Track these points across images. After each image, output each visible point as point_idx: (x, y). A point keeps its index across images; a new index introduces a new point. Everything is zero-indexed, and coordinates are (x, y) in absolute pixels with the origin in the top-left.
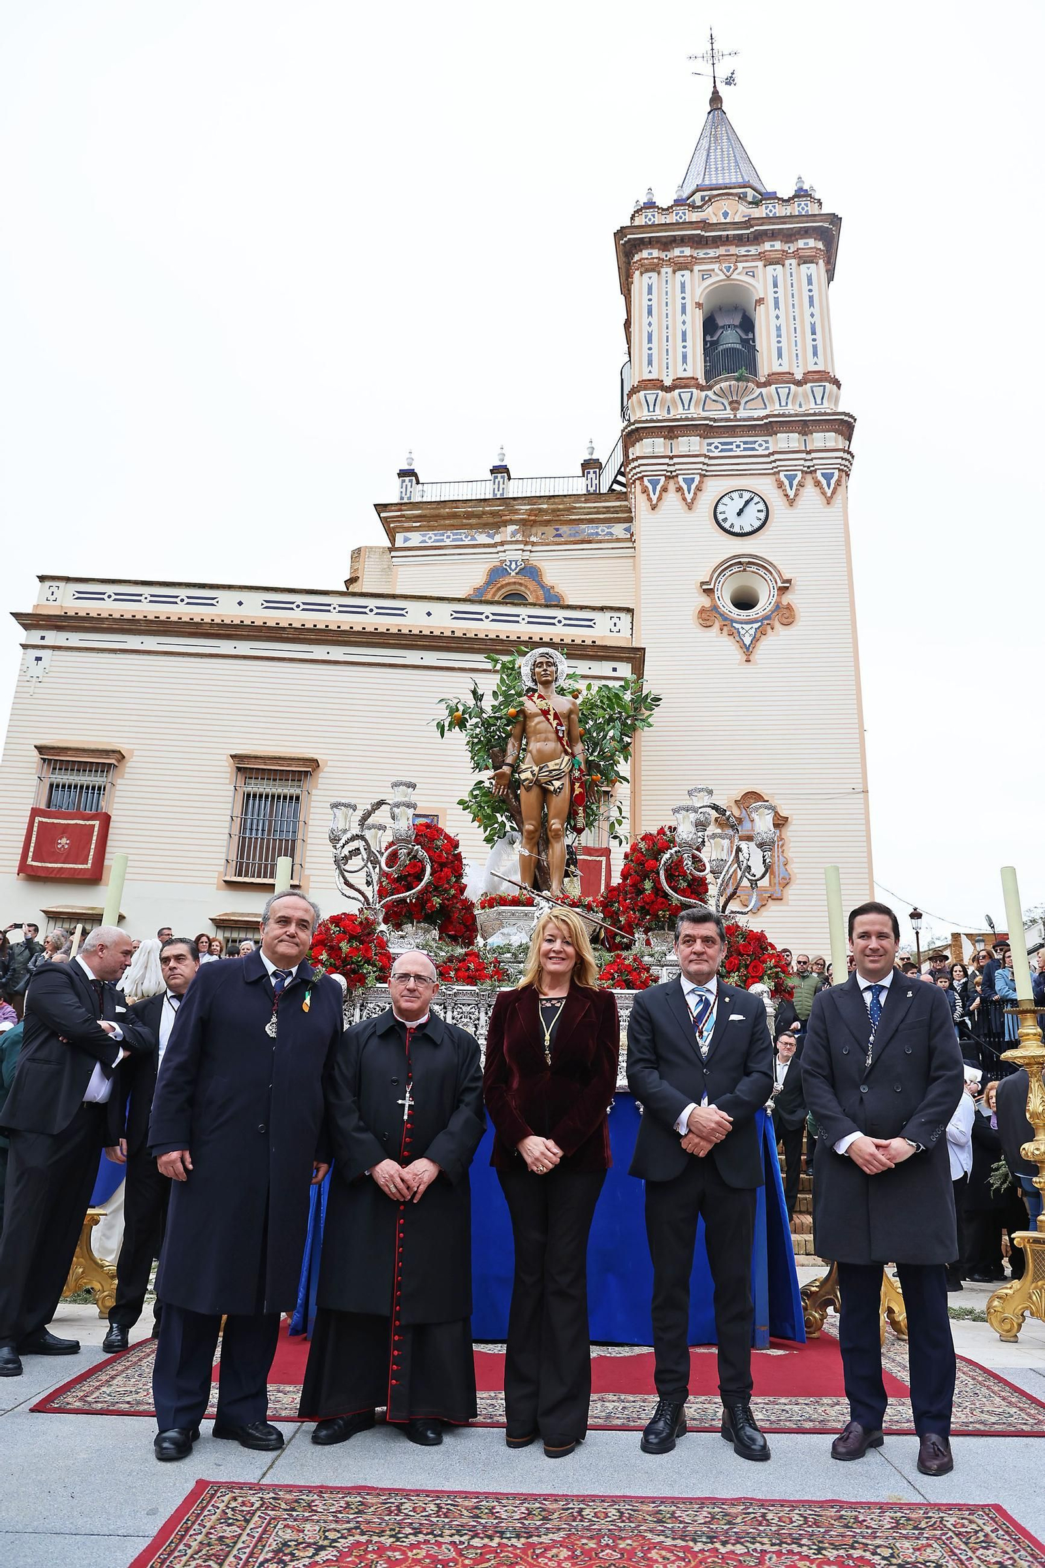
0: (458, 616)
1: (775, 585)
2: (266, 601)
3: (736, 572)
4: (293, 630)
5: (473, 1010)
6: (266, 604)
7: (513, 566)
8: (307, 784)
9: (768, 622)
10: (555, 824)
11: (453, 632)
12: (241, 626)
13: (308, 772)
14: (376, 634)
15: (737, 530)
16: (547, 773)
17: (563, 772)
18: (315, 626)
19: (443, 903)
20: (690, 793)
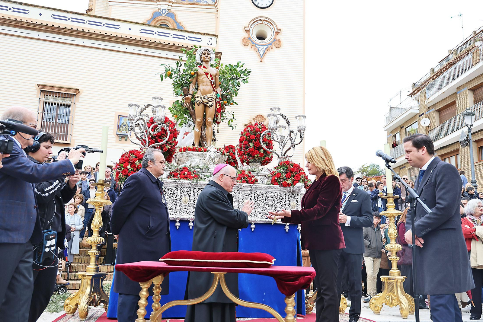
0: (143, 31)
1: (274, 31)
2: (54, 15)
3: (259, 24)
4: (67, 30)
5: (188, 190)
6: (53, 16)
7: (164, 12)
8: (73, 99)
9: (270, 46)
10: (210, 119)
11: (140, 38)
12: (41, 25)
13: (74, 94)
14: (105, 35)
15: (260, 6)
16: (207, 99)
17: (213, 99)
18: (77, 29)
19: (170, 148)
20: (271, 109)
